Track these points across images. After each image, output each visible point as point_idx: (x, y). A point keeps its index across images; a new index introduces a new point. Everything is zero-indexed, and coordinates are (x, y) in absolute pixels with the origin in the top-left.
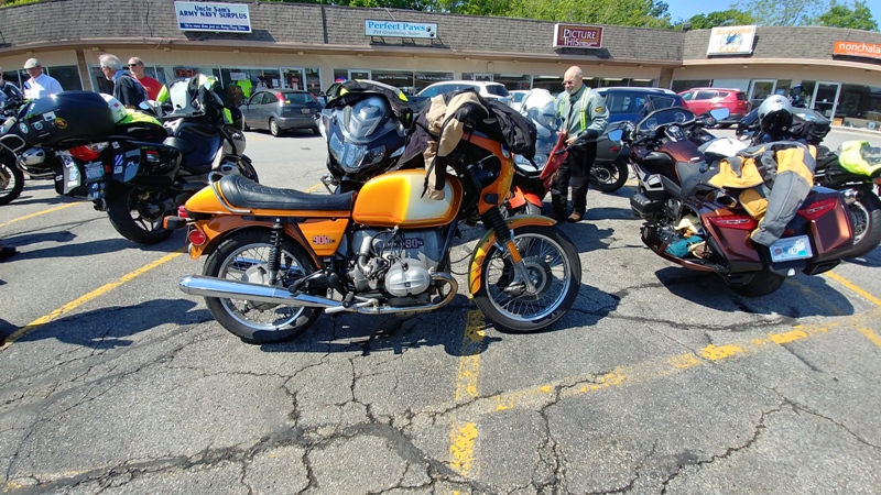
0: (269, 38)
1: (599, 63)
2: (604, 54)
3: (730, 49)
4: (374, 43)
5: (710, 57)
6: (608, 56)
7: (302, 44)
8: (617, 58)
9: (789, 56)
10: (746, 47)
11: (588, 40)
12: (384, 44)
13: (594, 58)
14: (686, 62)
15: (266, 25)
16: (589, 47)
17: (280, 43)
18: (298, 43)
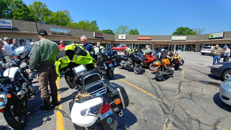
0: (18, 30)
1: (102, 40)
2: (103, 38)
3: (122, 38)
4: (53, 33)
5: (119, 40)
6: (104, 39)
7: (30, 32)
8: (105, 39)
9: (131, 40)
10: (125, 38)
11: (100, 35)
12: (55, 34)
13: (101, 39)
14: (116, 40)
15: (17, 26)
16: (100, 37)
17: (22, 32)
18: (28, 32)
